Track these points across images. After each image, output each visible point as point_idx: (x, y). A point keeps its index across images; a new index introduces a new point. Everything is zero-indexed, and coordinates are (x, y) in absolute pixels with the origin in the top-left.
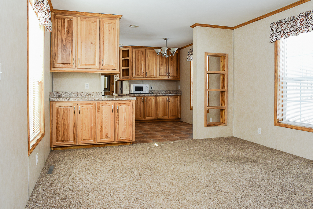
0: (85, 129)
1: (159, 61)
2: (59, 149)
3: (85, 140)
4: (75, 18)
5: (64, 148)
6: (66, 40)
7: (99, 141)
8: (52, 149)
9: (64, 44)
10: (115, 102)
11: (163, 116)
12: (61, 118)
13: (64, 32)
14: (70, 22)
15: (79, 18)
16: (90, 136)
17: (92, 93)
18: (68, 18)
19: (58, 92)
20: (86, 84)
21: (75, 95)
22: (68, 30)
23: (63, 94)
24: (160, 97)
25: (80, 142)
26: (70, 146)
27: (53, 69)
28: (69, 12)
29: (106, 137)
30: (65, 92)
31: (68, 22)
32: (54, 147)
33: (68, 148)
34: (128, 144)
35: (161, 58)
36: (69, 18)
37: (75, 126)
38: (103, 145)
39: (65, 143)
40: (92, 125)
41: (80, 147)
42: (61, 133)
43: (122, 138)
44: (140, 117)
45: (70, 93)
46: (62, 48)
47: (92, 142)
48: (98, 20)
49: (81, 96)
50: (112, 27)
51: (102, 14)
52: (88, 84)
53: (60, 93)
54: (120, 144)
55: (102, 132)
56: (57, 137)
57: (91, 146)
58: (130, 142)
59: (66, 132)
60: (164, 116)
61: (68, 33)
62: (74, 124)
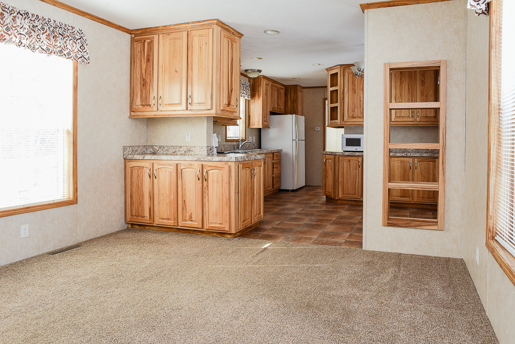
0: (163, 203)
1: (396, 89)
2: (137, 227)
3: (163, 219)
4: (156, 37)
5: (142, 227)
6: (146, 71)
7: (181, 224)
8: (130, 226)
9: (144, 77)
10: (204, 163)
11: (401, 197)
12: (135, 184)
13: (144, 59)
14: (151, 44)
15: (161, 36)
16: (168, 213)
17: (193, 149)
18: (148, 39)
19: (152, 147)
20: (186, 135)
21: (172, 151)
22: (148, 56)
23: (158, 149)
24: (396, 159)
25: (157, 221)
26: (149, 226)
27: (132, 113)
28: (148, 30)
29: (191, 219)
30: (160, 147)
31: (149, 43)
32: (131, 224)
33: (147, 228)
34: (227, 236)
35: (399, 82)
36: (150, 38)
37: (152, 197)
38: (191, 232)
39: (140, 220)
40: (172, 197)
41: (161, 229)
42: (135, 204)
43: (213, 225)
44: (355, 194)
45: (166, 148)
46: (142, 84)
47: (171, 223)
48: (185, 34)
49: (179, 153)
50: (204, 40)
51: (188, 23)
52: (189, 134)
53: (155, 147)
54: (215, 234)
55: (185, 211)
56: (131, 210)
57: (175, 230)
58: (230, 234)
59: (141, 203)
60: (403, 197)
61: (148, 60)
62: (150, 193)
